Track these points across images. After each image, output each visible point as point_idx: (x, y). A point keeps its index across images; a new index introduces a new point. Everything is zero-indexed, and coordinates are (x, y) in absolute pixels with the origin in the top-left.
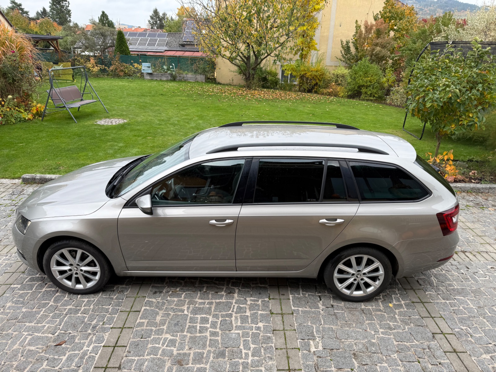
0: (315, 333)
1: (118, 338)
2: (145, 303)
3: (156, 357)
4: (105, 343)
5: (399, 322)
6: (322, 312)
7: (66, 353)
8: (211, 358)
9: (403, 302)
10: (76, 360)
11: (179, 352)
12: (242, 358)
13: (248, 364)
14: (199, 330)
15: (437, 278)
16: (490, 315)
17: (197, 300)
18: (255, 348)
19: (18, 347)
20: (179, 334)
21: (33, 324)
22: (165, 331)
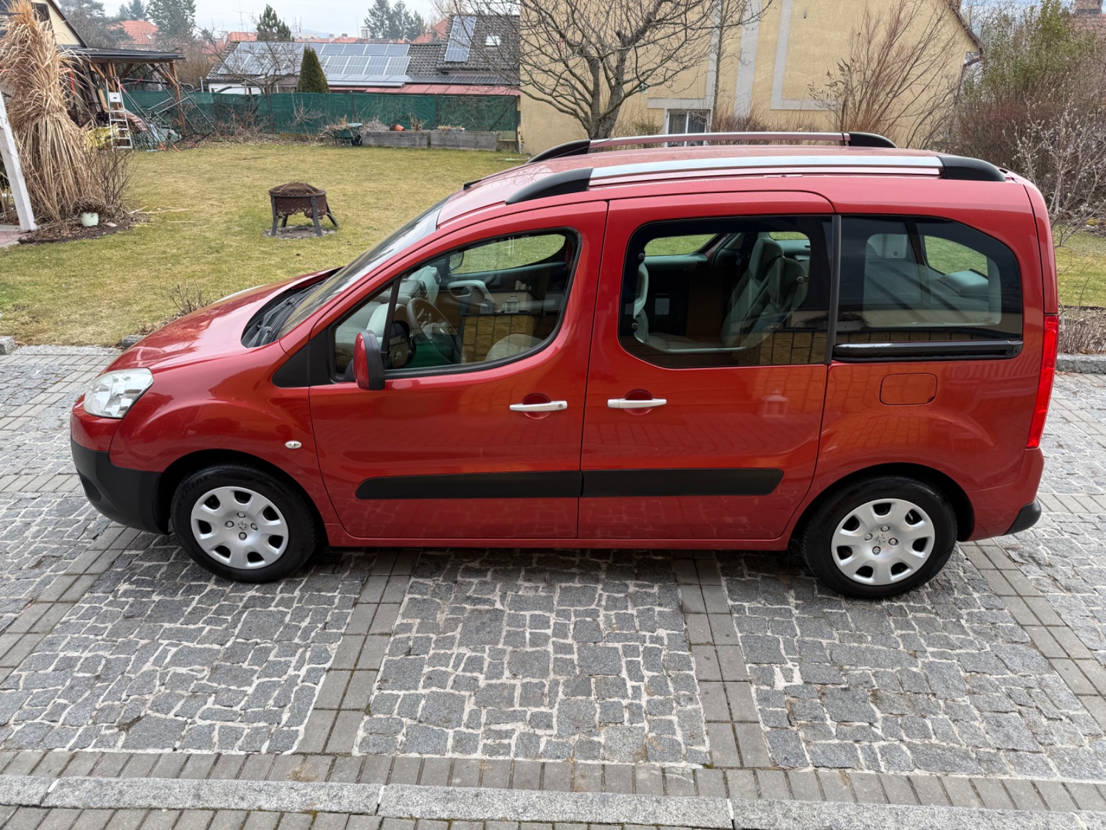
0: (783, 652)
1: (360, 655)
2: (411, 587)
3: (442, 690)
4: (333, 663)
5: (971, 634)
6: (795, 612)
7: (252, 681)
8: (561, 696)
9: (976, 595)
10: (276, 694)
11: (490, 682)
12: (625, 696)
13: (640, 707)
14: (530, 640)
15: (1051, 548)
17: (520, 582)
18: (652, 679)
19: (152, 668)
20: (487, 647)
21: (178, 625)
22: (457, 641)
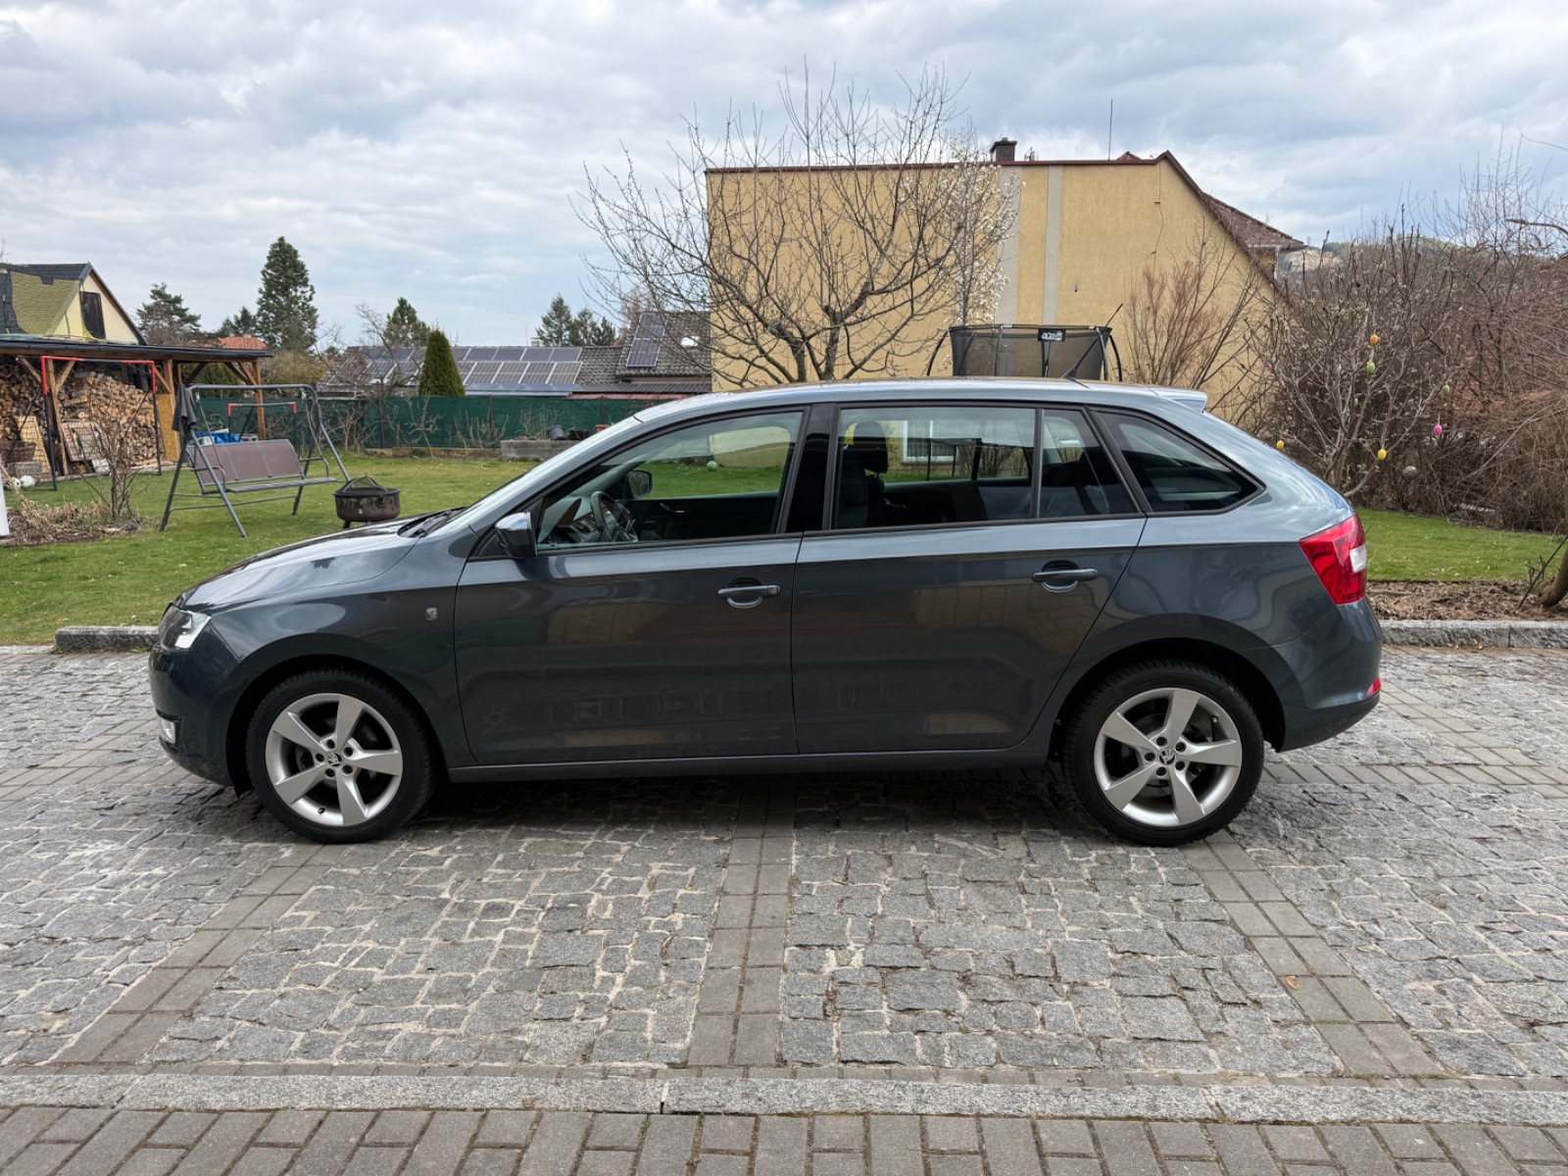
0: (848, 933)
1: (211, 951)
3: (313, 988)
4: (166, 962)
5: (1140, 912)
6: (884, 889)
7: (34, 983)
8: (491, 990)
9: (1161, 870)
10: (59, 997)
11: (388, 977)
12: (591, 989)
13: (607, 998)
14: (473, 930)
15: (1291, 820)
16: (1454, 894)
17: (490, 870)
18: (636, 969)
20: (404, 940)
22: (362, 934)
